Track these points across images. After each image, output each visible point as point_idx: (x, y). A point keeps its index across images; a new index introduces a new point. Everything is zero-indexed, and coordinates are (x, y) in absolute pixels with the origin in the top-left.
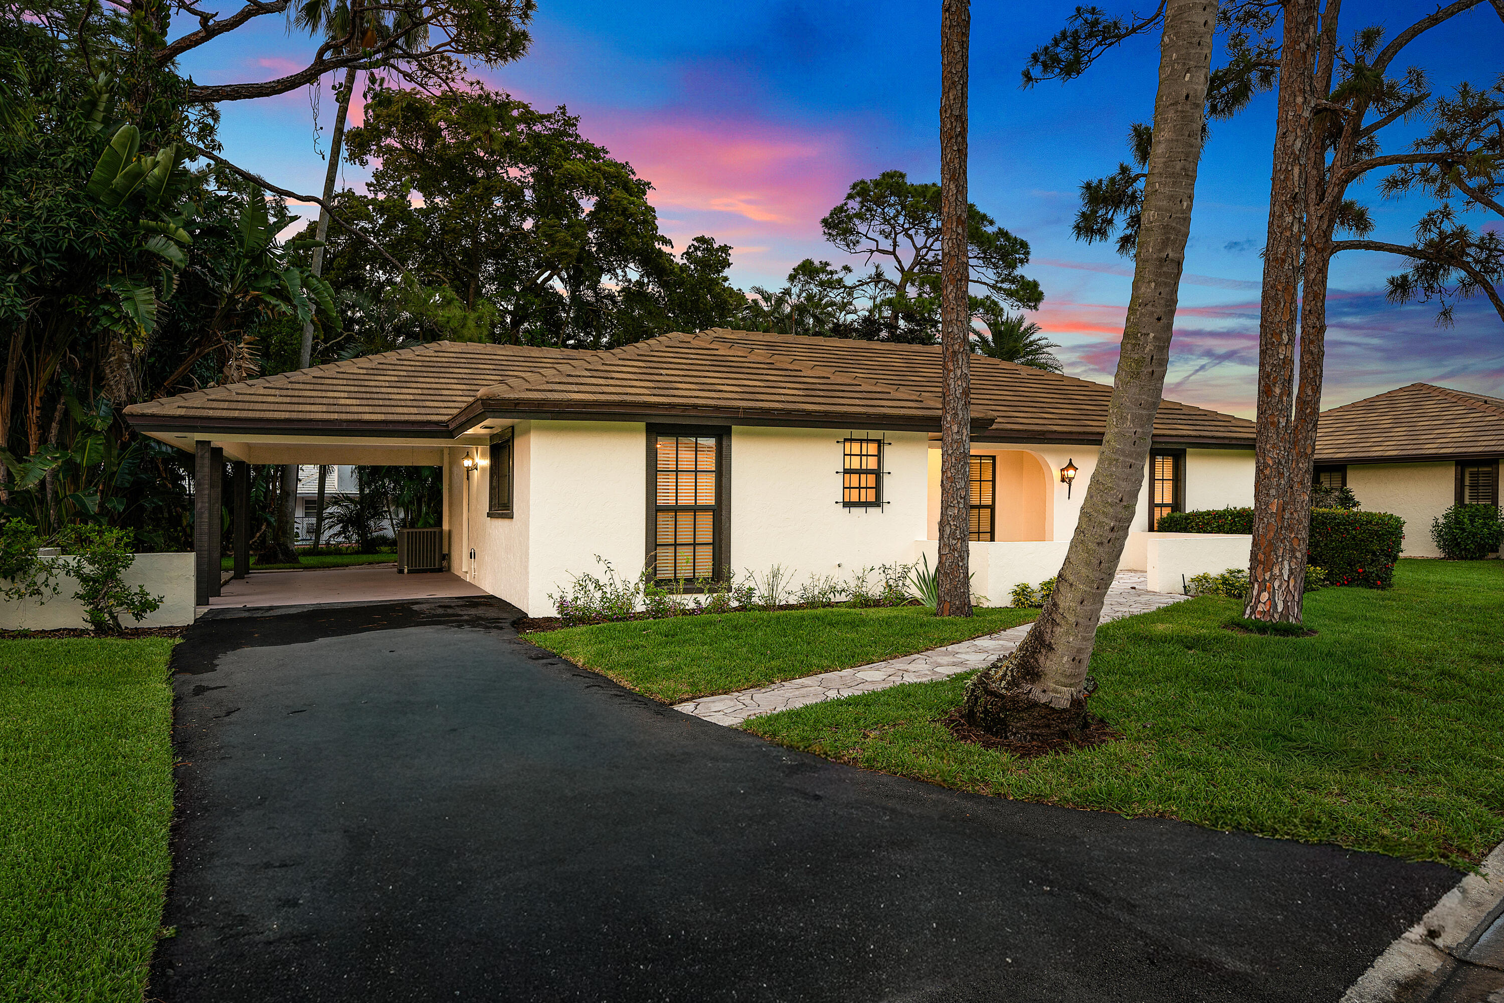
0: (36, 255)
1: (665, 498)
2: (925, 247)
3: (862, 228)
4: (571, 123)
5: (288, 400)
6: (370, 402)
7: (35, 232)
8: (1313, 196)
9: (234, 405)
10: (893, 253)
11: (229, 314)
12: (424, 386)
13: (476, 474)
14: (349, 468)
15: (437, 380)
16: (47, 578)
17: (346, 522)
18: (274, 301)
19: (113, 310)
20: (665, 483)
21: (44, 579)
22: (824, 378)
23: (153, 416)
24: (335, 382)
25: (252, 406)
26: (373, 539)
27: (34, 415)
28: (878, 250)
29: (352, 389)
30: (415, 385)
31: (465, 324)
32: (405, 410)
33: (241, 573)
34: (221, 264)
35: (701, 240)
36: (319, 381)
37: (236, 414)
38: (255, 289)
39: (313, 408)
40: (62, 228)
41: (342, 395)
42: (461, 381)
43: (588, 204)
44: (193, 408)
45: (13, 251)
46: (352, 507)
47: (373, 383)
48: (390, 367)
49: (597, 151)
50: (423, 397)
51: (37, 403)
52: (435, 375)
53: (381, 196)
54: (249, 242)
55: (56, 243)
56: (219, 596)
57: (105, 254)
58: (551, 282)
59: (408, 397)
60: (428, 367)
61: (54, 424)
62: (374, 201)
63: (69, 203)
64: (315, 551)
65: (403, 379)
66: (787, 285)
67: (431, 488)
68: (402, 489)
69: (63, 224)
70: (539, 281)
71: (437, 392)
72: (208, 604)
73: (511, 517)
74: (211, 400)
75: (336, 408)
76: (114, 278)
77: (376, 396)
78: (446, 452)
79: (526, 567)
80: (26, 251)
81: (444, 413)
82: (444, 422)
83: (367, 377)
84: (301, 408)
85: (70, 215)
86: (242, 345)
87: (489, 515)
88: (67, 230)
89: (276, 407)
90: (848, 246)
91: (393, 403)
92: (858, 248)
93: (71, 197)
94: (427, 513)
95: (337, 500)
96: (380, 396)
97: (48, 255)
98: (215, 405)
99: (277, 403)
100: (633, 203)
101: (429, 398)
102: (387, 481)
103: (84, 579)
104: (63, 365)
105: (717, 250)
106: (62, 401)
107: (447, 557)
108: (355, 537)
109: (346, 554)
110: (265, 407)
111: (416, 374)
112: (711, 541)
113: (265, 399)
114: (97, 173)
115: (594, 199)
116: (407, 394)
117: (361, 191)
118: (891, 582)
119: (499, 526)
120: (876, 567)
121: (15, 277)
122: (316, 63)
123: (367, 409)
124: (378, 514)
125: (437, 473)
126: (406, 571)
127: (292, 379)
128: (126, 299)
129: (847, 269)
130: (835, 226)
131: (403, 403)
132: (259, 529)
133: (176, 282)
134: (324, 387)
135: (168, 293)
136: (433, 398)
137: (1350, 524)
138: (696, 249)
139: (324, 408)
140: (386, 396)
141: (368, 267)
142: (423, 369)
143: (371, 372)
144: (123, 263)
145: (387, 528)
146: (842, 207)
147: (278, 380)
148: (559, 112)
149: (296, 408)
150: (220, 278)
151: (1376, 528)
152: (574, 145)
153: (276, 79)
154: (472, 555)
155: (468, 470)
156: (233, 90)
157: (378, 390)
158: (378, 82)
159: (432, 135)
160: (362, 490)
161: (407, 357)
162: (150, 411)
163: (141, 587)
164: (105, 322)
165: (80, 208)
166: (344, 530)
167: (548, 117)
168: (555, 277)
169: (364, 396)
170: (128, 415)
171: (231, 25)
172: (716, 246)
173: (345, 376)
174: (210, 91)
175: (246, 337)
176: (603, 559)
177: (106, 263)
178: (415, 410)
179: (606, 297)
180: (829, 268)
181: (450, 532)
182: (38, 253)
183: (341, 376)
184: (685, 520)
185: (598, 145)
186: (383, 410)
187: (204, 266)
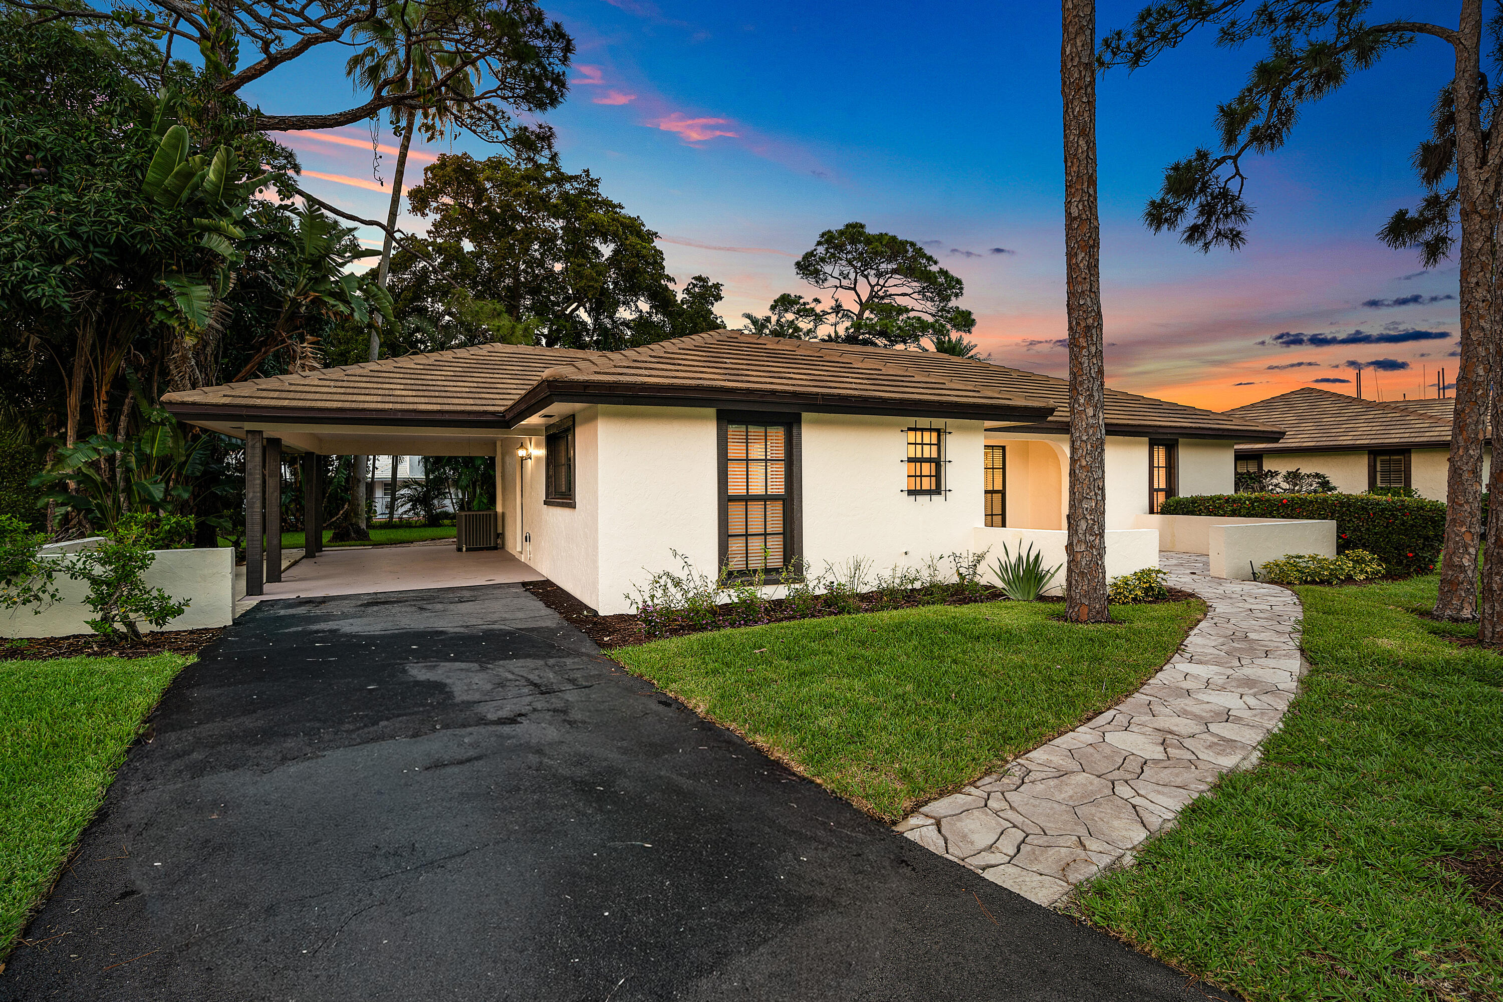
0: (83, 248)
1: (736, 487)
2: (878, 284)
3: (828, 269)
4: (593, 183)
5: (343, 390)
6: (426, 393)
7: (82, 225)
8: (1472, 159)
9: (284, 395)
10: (854, 289)
11: (293, 315)
12: (480, 380)
13: (529, 463)
14: (417, 458)
15: (491, 376)
16: (45, 583)
17: (415, 501)
18: (332, 301)
19: (167, 304)
20: (736, 472)
21: (43, 584)
22: (876, 369)
23: (194, 404)
24: (391, 375)
25: (303, 396)
26: (437, 514)
27: (100, 408)
28: (841, 287)
29: (409, 381)
30: (470, 379)
31: (513, 332)
32: (462, 401)
33: (313, 549)
34: (284, 269)
35: (699, 278)
36: (376, 374)
37: (286, 403)
38: (316, 291)
39: (368, 398)
40: (111, 222)
41: (398, 387)
42: (514, 376)
43: (607, 250)
44: (240, 397)
45: (53, 241)
46: (419, 489)
47: (429, 377)
48: (446, 364)
49: (615, 206)
50: (478, 390)
51: (104, 397)
52: (490, 371)
53: (439, 240)
54: (310, 249)
55: (105, 237)
56: (280, 581)
57: (159, 250)
58: (577, 312)
59: (464, 389)
60: (483, 365)
61: (122, 418)
62: (433, 244)
63: (120, 200)
64: (388, 525)
65: (459, 374)
66: (769, 314)
67: (483, 474)
68: (460, 475)
69: (112, 218)
70: (567, 312)
71: (492, 386)
72: (261, 593)
73: (572, 506)
74: (261, 390)
75: (392, 399)
76: (169, 275)
77: (432, 388)
78: (499, 444)
79: (595, 561)
80: (69, 243)
81: (501, 404)
82: (500, 413)
83: (423, 372)
84: (355, 398)
85: (120, 211)
86: (305, 345)
87: (545, 503)
88: (117, 224)
89: (329, 397)
90: (817, 282)
91: (448, 394)
92: (826, 284)
93: (121, 194)
94: (481, 494)
95: (407, 484)
96: (436, 388)
97: (97, 250)
98: (265, 394)
99: (330, 393)
100: (645, 248)
101: (484, 390)
102: (447, 469)
103: (95, 581)
104: (128, 361)
105: (711, 287)
106: (130, 396)
107: (501, 536)
108: (423, 513)
109: (416, 527)
110: (317, 396)
111: (471, 370)
112: (781, 530)
113: (319, 389)
114: (150, 175)
115: (612, 246)
116: (463, 387)
117: (422, 235)
118: (962, 570)
119: (558, 514)
120: (946, 555)
121: (58, 268)
122: (375, 99)
123: (423, 400)
124: (442, 495)
125: (491, 463)
126: (464, 549)
127: (348, 372)
128: (182, 294)
129: (817, 300)
130: (806, 268)
131: (459, 395)
132: (343, 508)
133: (232, 281)
134: (380, 380)
135: (224, 291)
136: (488, 390)
137: (1397, 510)
138: (695, 286)
139: (379, 399)
140: (443, 388)
141: (430, 300)
142: (478, 366)
143: (428, 367)
144: (178, 261)
145: (449, 505)
146: (812, 252)
147: (336, 373)
148: (583, 175)
149: (350, 398)
150: (282, 282)
151: (1430, 514)
152: (596, 201)
153: (338, 112)
154: (527, 539)
155: (522, 459)
156: (299, 120)
157: (434, 383)
158: (431, 117)
159: (479, 194)
160: (427, 475)
161: (462, 356)
162: (191, 399)
163: (159, 590)
164: (160, 316)
165: (130, 204)
166: (414, 508)
167: (575, 178)
168: (581, 308)
169: (421, 388)
170: (166, 403)
171: (292, 53)
172: (710, 284)
173: (402, 370)
174: (277, 121)
175: (308, 337)
176: (680, 553)
177: (161, 260)
178: (472, 401)
179: (621, 324)
180: (802, 301)
181: (503, 514)
182: (85, 247)
183: (398, 370)
184: (756, 510)
185: (615, 202)
186: (439, 400)
187: (268, 271)
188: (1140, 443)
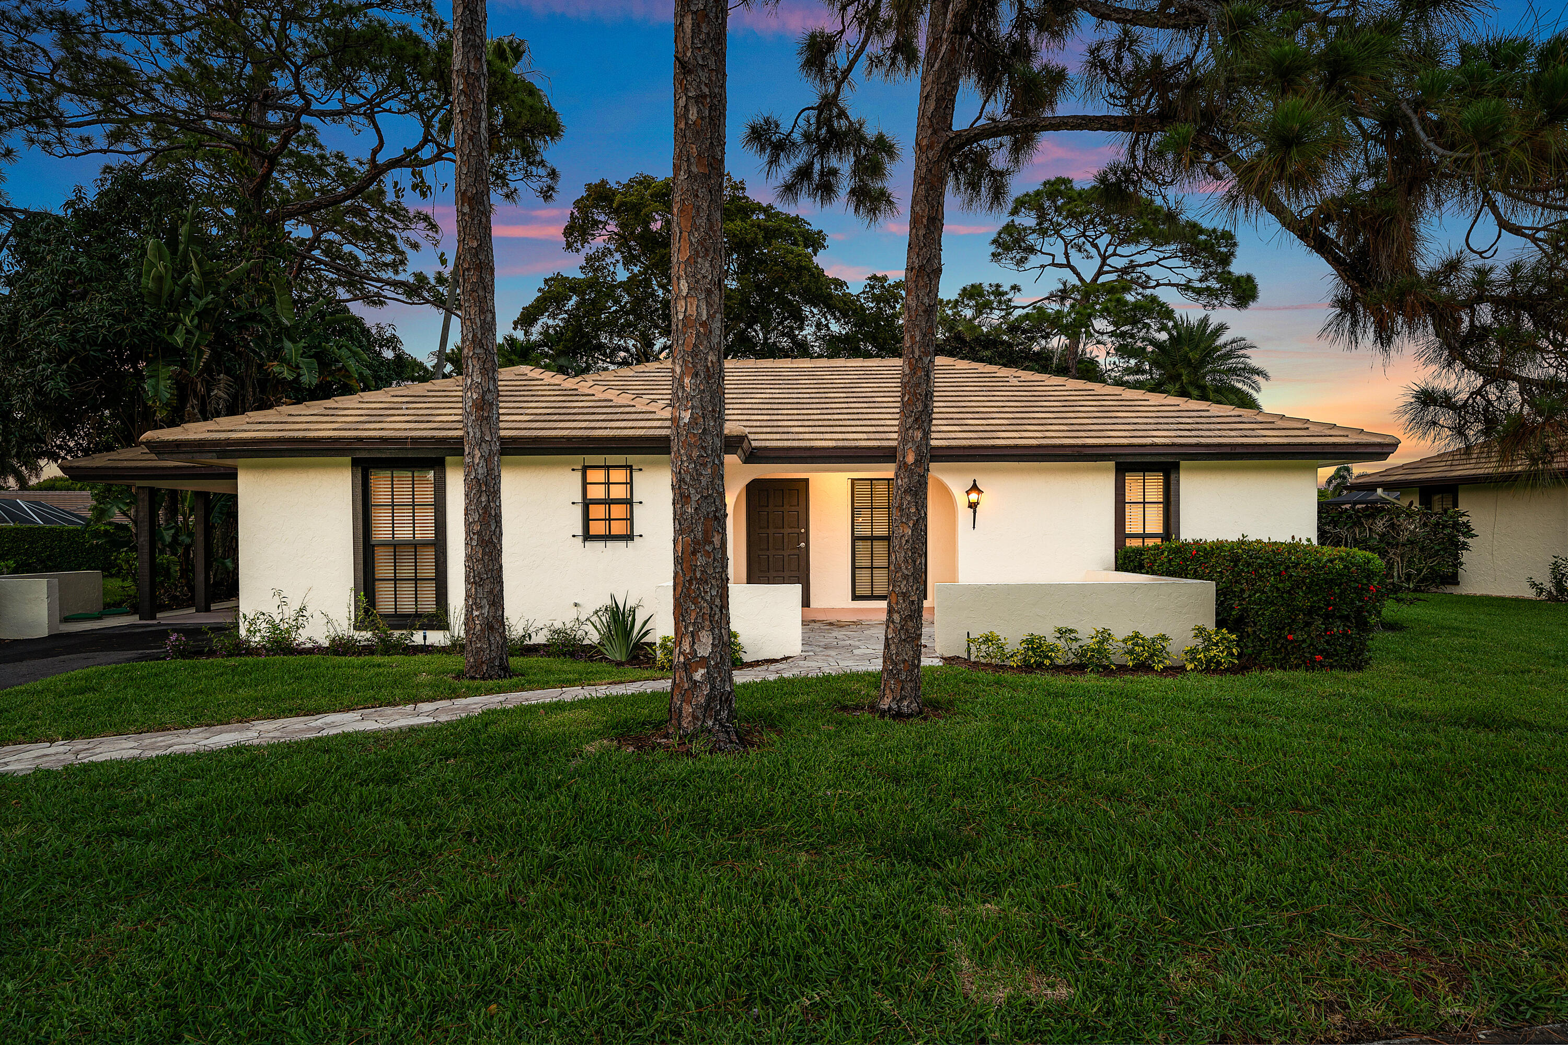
1: (381, 533)
3: (1038, 243)
7: (81, 331)
20: (380, 517)
28: (1053, 264)
35: (874, 278)
55: (96, 338)
57: (136, 343)
92: (1027, 266)
112: (433, 576)
128: (151, 377)
129: (1015, 288)
133: (203, 360)
135: (196, 369)
138: (872, 287)
144: (156, 349)
165: (115, 309)
184: (406, 554)
188: (1107, 470)
